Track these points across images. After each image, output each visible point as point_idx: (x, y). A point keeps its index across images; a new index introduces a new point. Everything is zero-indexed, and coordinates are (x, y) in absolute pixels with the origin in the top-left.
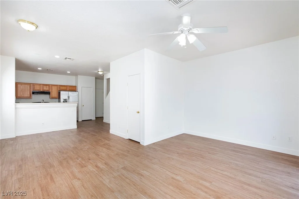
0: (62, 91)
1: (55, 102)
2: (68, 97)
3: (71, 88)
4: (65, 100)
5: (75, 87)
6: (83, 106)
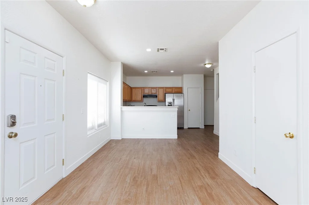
0: (167, 93)
1: (162, 106)
2: (173, 99)
4: (170, 103)
5: (181, 88)
6: (189, 110)
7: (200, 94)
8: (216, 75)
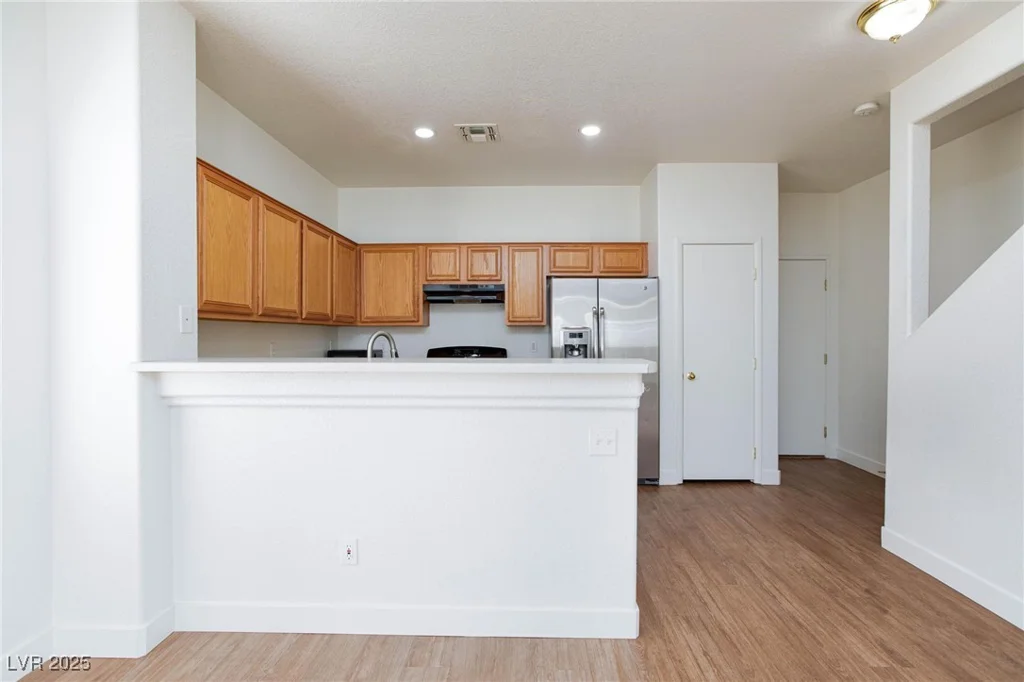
2: (597, 313)
3: (613, 260)
4: (580, 335)
5: (641, 248)
6: (692, 378)
7: (757, 284)
8: (910, 128)
